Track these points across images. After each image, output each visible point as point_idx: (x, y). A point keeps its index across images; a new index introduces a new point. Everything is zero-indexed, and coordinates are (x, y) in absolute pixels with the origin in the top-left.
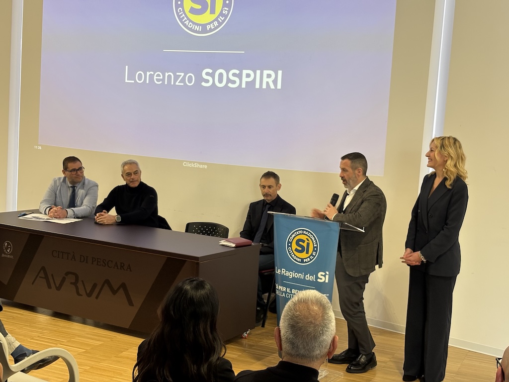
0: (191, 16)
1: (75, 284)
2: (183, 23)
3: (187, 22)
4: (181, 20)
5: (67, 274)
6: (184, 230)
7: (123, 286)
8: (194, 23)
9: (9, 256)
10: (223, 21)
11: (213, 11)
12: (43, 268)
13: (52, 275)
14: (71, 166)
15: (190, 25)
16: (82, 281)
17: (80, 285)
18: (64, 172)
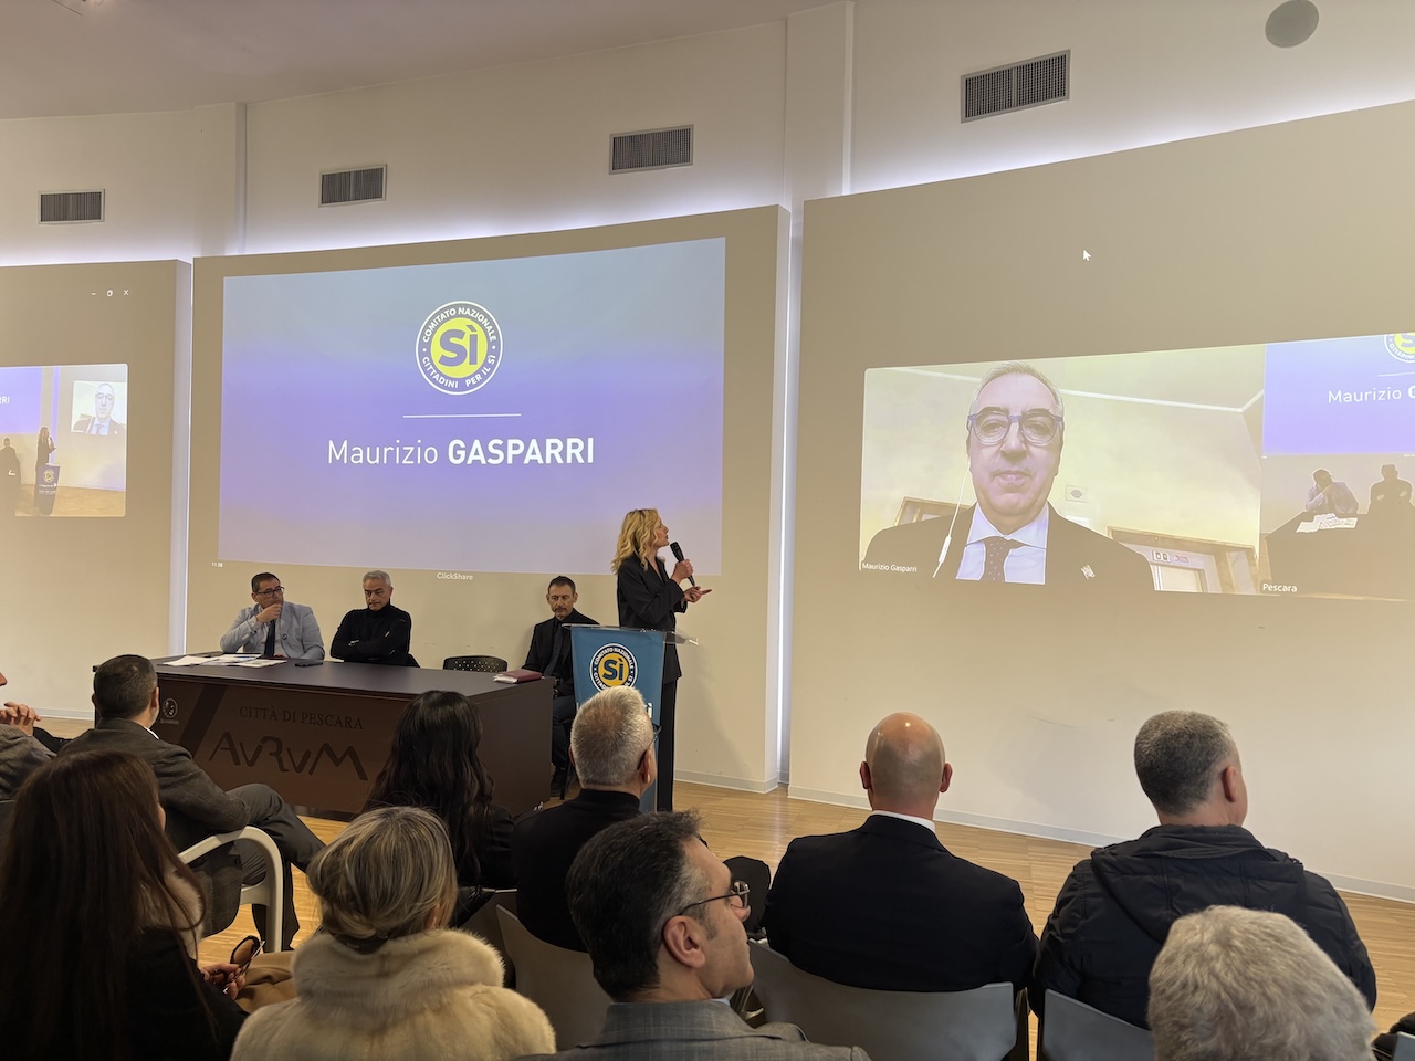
0: (441, 367)
1: (277, 754)
2: (431, 378)
3: (437, 377)
4: (428, 373)
5: (265, 740)
6: (442, 668)
7: (351, 752)
8: (446, 377)
9: (171, 722)
10: (489, 374)
11: (473, 361)
12: (227, 736)
13: (241, 744)
14: (263, 585)
15: (442, 380)
16: (289, 750)
17: (285, 756)
18: (254, 596)
